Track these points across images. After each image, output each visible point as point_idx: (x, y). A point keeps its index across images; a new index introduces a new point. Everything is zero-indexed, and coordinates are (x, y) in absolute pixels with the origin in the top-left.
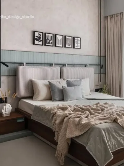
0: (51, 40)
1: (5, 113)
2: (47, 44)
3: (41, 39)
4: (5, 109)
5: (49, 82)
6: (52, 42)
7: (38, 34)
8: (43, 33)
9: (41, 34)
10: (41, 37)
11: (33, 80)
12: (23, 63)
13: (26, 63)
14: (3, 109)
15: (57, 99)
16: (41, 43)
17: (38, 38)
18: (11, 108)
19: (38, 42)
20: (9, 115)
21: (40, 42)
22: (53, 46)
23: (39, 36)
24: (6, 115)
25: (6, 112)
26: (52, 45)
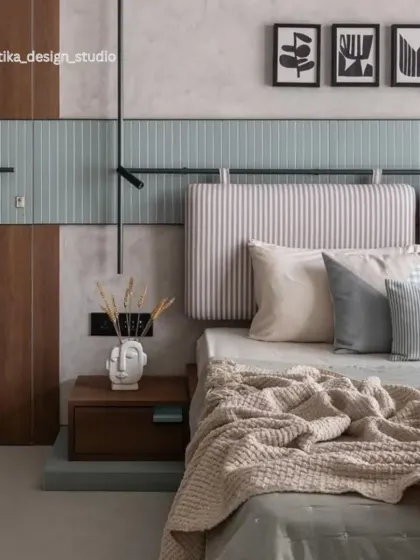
0: (366, 56)
1: (118, 374)
2: (340, 79)
3: (311, 57)
4: (119, 359)
5: (327, 259)
6: (369, 67)
7: (296, 35)
8: (318, 27)
9: (311, 33)
10: (312, 46)
11: (253, 246)
12: (216, 172)
13: (233, 172)
14: (110, 360)
15: (358, 345)
16: (308, 76)
17: (292, 54)
18: (144, 356)
19: (295, 70)
20: (135, 387)
21: (302, 73)
22: (376, 84)
23: (300, 43)
24: (122, 384)
25: (119, 370)
26: (370, 79)
